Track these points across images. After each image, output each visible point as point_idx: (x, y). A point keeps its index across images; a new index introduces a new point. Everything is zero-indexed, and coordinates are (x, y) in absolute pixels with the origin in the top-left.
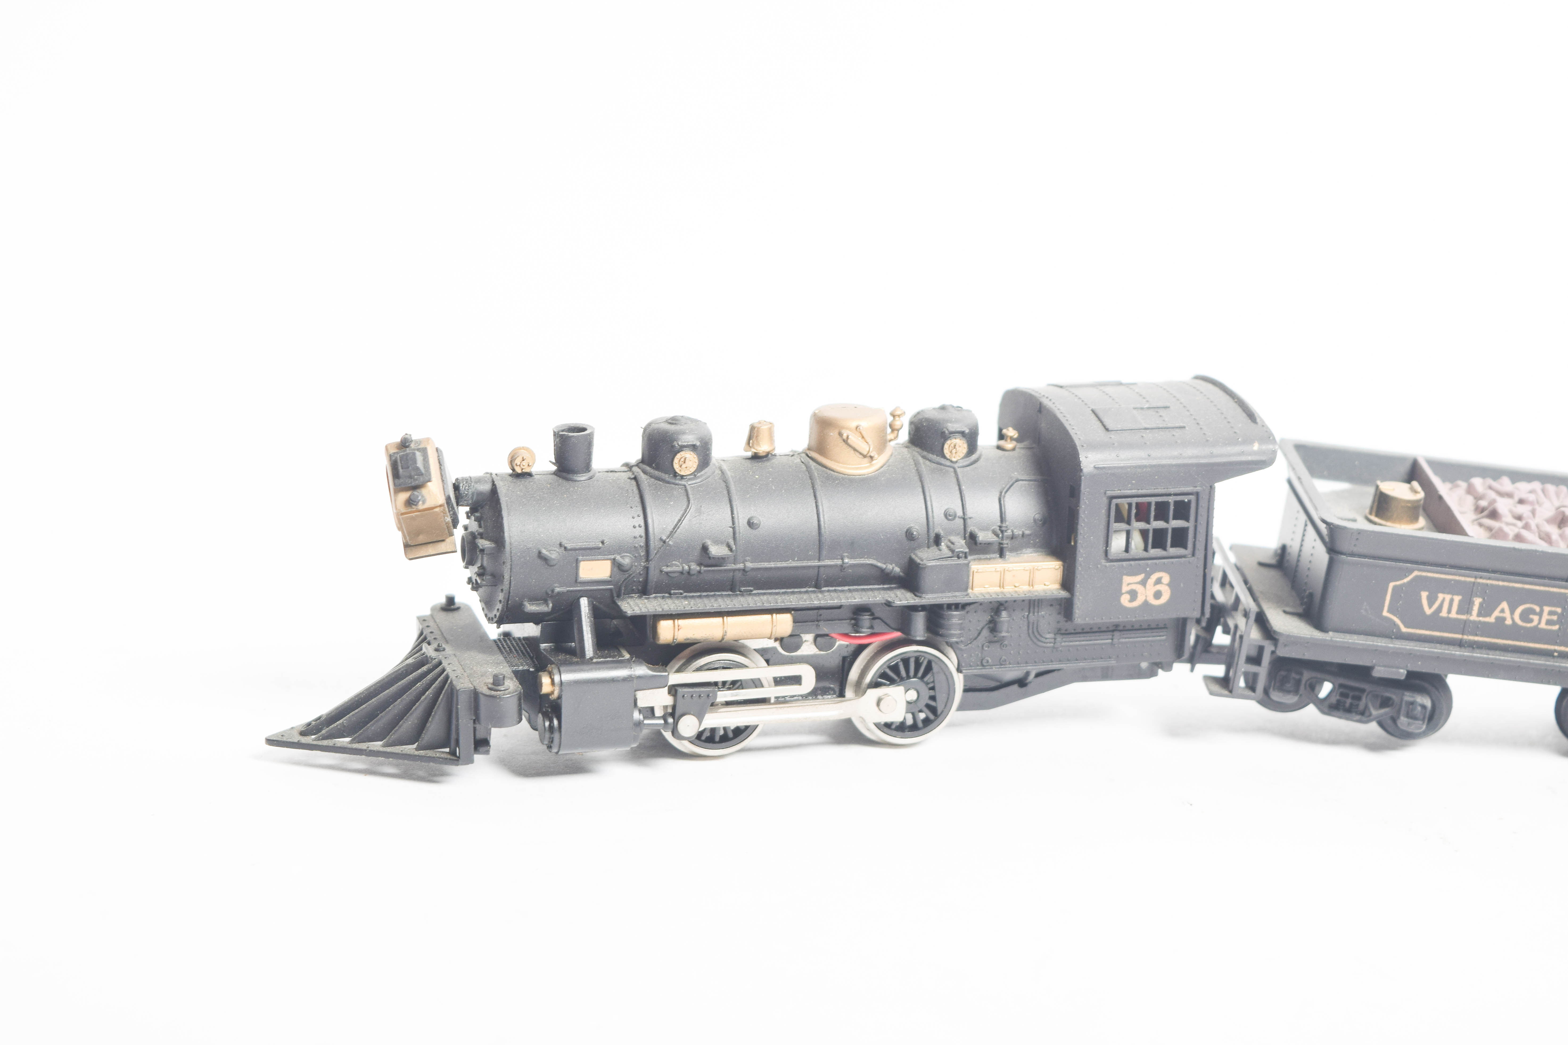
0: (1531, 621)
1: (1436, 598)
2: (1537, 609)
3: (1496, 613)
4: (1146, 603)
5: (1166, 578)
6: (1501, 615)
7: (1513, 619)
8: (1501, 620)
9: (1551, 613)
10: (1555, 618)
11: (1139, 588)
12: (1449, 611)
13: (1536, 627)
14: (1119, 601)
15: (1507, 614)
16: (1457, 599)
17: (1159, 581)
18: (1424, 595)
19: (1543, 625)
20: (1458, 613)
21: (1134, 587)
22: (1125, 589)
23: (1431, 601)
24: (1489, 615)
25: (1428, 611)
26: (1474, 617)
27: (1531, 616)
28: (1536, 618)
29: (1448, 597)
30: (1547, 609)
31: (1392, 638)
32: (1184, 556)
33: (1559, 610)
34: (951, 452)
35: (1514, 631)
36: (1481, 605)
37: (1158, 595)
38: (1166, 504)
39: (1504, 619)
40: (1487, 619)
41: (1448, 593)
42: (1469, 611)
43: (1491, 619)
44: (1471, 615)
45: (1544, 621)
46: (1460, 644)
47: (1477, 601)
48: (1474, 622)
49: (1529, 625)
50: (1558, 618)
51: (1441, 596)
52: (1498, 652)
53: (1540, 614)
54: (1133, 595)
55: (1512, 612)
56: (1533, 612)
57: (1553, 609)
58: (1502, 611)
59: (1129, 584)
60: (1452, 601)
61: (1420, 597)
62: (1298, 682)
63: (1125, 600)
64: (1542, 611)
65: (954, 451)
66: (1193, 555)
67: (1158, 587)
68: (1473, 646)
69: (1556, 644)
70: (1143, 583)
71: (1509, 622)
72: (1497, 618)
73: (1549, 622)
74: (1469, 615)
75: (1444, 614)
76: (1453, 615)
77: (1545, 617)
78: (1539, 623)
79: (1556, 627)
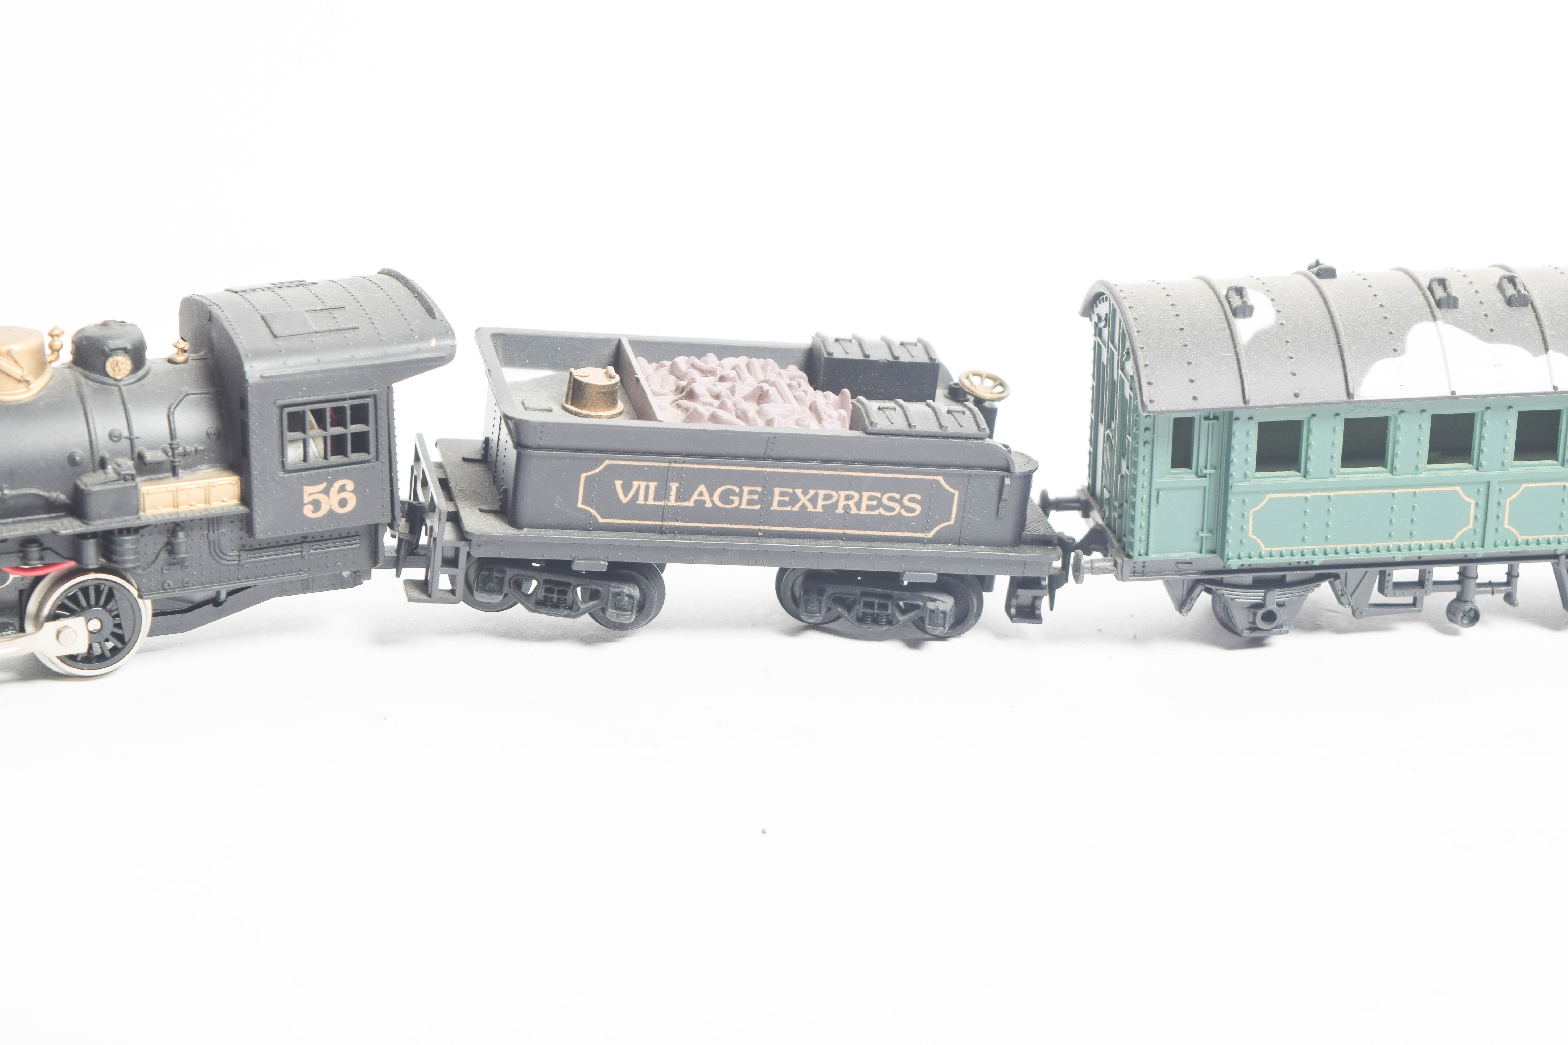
0: (732, 502)
1: (631, 486)
2: (737, 490)
3: (695, 497)
4: (331, 512)
5: (350, 485)
6: (700, 498)
7: (712, 501)
8: (700, 503)
9: (751, 493)
10: (756, 497)
11: (322, 498)
12: (646, 499)
13: (737, 507)
14: (302, 512)
15: (706, 497)
16: (653, 485)
17: (342, 489)
18: (618, 483)
19: (744, 506)
20: (655, 500)
21: (316, 497)
22: (307, 499)
23: (626, 489)
24: (688, 500)
25: (624, 500)
26: (672, 502)
27: (731, 497)
28: (736, 499)
29: (643, 484)
30: (746, 489)
31: (590, 530)
32: (368, 461)
33: (759, 489)
34: (114, 370)
35: (715, 514)
36: (678, 489)
37: (343, 503)
38: (341, 410)
39: (704, 502)
40: (686, 504)
41: (643, 481)
42: (666, 497)
43: (691, 503)
44: (669, 501)
45: (744, 501)
46: (661, 531)
47: (674, 486)
48: (673, 506)
49: (729, 507)
50: (759, 497)
51: (636, 484)
52: (700, 537)
53: (740, 495)
54: (316, 505)
55: (711, 495)
56: (733, 493)
57: (753, 488)
58: (701, 494)
59: (310, 494)
60: (647, 487)
61: (615, 486)
62: (501, 581)
63: (308, 511)
64: (741, 491)
65: (117, 369)
66: (377, 459)
67: (343, 495)
68: (674, 531)
69: (759, 523)
70: (326, 491)
71: (709, 505)
72: (696, 502)
73: (750, 502)
74: (667, 502)
75: (641, 501)
76: (651, 502)
77: (746, 497)
78: (740, 504)
79: (759, 507)
